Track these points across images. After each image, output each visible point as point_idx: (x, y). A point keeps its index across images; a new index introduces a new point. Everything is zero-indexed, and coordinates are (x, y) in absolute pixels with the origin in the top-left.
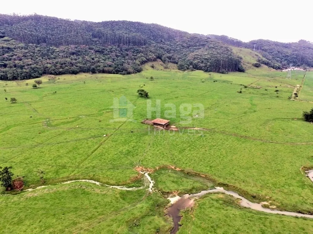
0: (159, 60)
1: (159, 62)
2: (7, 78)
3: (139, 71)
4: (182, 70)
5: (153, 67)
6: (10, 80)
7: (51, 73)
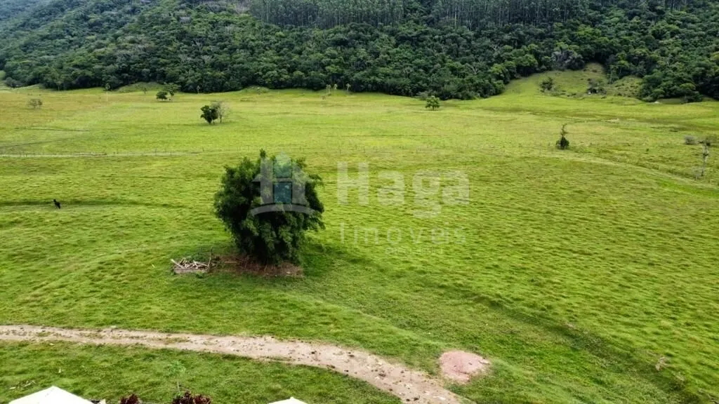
4: (646, 98)
5: (547, 86)
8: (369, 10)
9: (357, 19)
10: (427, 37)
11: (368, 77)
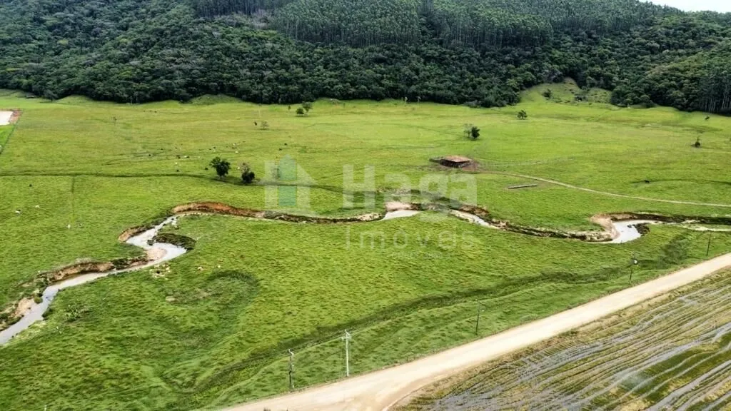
0: (569, 80)
1: (570, 84)
2: (262, 99)
3: (512, 101)
4: (619, 105)
5: (547, 95)
6: (265, 103)
7: (334, 95)
8: (394, 33)
9: (385, 40)
10: (447, 56)
11: (421, 90)
